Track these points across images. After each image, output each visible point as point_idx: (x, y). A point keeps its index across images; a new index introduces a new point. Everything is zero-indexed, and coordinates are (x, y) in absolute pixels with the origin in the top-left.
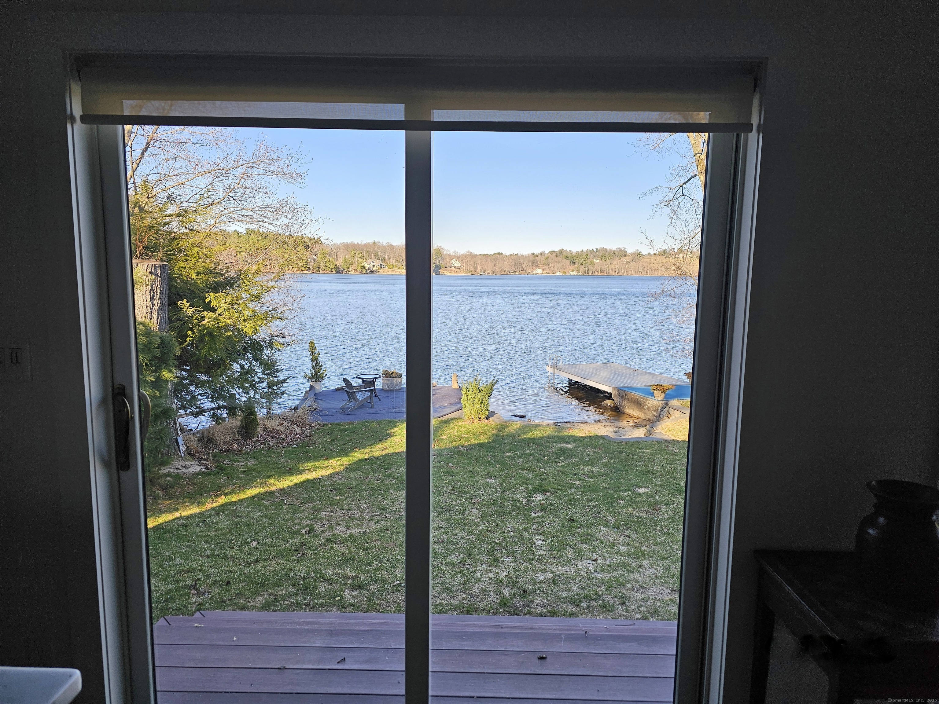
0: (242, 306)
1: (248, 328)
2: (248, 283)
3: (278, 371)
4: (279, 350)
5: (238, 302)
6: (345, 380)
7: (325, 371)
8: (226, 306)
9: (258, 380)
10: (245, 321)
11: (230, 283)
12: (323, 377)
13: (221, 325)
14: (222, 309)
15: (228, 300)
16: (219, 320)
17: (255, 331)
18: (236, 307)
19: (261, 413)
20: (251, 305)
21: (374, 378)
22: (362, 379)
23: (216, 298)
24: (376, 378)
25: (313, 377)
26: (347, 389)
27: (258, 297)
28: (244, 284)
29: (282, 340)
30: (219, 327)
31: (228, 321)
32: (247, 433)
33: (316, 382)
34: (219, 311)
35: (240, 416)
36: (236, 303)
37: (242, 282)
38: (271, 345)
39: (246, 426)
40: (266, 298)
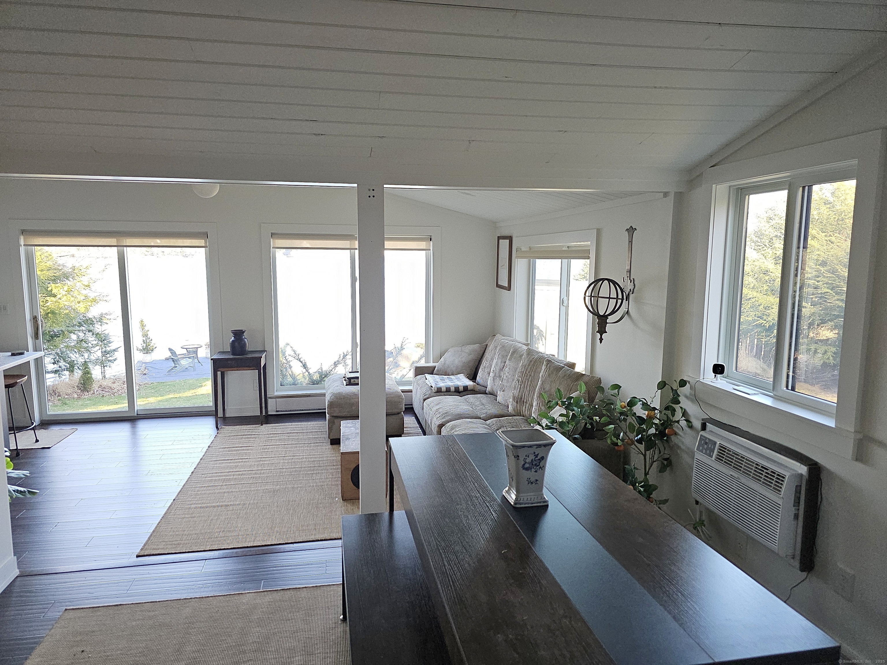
0: (76, 292)
1: (81, 308)
2: (80, 276)
3: (110, 342)
4: (107, 323)
5: (72, 290)
6: (170, 349)
7: (155, 344)
8: (64, 293)
9: (91, 346)
10: (79, 302)
11: (66, 276)
12: (153, 349)
13: (60, 306)
14: (61, 295)
15: (66, 288)
16: (59, 303)
17: (87, 310)
18: (72, 294)
19: (96, 372)
20: (84, 292)
21: (196, 348)
22: (186, 349)
23: (56, 287)
24: (198, 348)
25: (144, 349)
26: (172, 357)
27: (88, 286)
28: (77, 277)
29: (108, 317)
30: (59, 307)
31: (66, 303)
32: (85, 388)
33: (147, 353)
34: (59, 296)
35: (78, 374)
36: (71, 291)
37: (76, 275)
38: (100, 320)
39: (84, 383)
40: (93, 286)
